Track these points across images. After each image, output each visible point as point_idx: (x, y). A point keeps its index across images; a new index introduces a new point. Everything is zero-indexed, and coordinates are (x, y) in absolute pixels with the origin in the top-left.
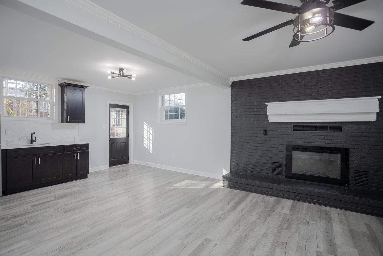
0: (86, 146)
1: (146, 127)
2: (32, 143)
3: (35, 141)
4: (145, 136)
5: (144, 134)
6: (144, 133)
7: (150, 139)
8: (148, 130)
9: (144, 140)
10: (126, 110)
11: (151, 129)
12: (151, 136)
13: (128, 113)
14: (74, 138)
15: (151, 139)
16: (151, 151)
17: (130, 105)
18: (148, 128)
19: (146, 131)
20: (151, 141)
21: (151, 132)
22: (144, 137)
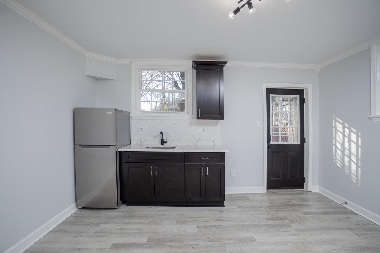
0: (221, 156)
1: (341, 126)
2: (162, 144)
3: (166, 142)
4: (339, 145)
5: (336, 141)
6: (338, 139)
7: (350, 153)
8: (346, 134)
9: (336, 152)
10: (298, 96)
11: (354, 132)
12: (354, 146)
13: (302, 101)
14: (214, 140)
15: (355, 153)
16: (354, 178)
17: (306, 88)
18: (347, 130)
19: (341, 135)
20: (354, 158)
21: (354, 137)
22: (336, 147)
